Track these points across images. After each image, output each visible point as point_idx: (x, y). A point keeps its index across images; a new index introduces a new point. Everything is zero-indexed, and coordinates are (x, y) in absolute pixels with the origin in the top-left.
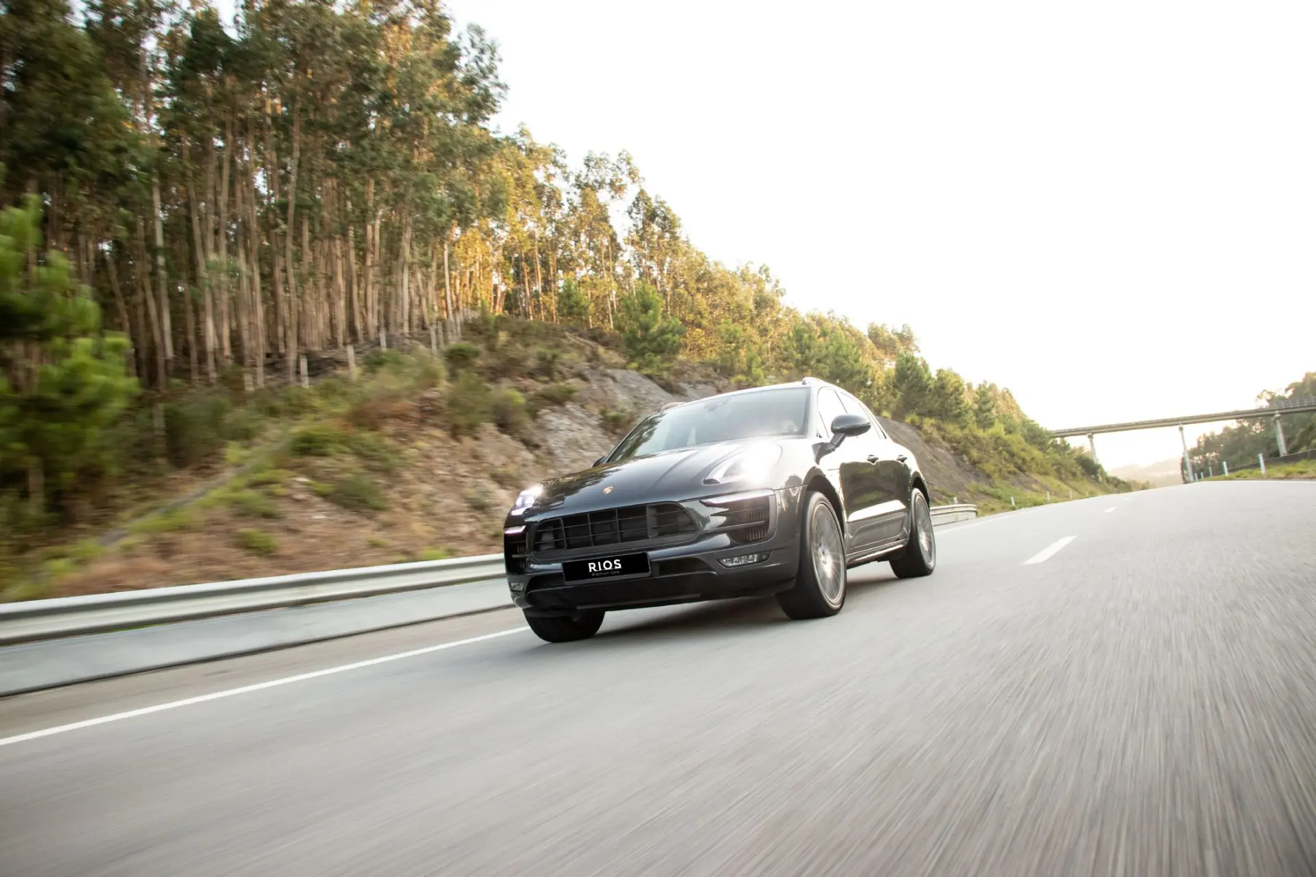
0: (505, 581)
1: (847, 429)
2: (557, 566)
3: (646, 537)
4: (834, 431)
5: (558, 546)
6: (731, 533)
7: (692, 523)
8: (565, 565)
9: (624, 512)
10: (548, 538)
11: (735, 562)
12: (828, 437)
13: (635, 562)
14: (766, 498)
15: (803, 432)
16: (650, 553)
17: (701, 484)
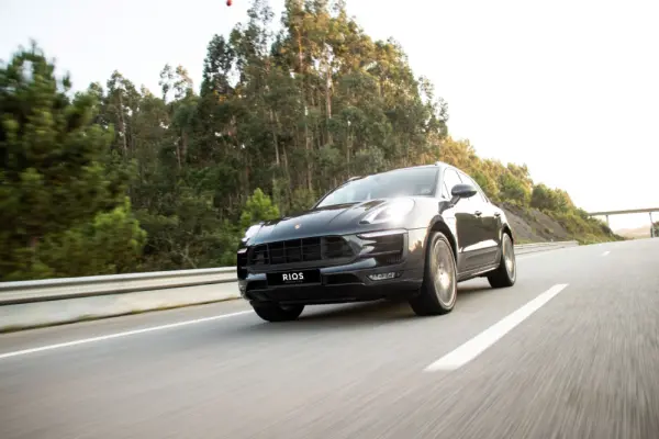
0: (237, 283)
1: (462, 193)
2: (262, 276)
3: (320, 259)
4: (453, 194)
5: (266, 262)
6: (377, 258)
7: (350, 250)
8: (268, 275)
9: (307, 241)
10: (261, 257)
11: (378, 278)
12: (449, 198)
13: (312, 275)
14: (402, 235)
15: (432, 194)
16: (322, 270)
17: (359, 225)
